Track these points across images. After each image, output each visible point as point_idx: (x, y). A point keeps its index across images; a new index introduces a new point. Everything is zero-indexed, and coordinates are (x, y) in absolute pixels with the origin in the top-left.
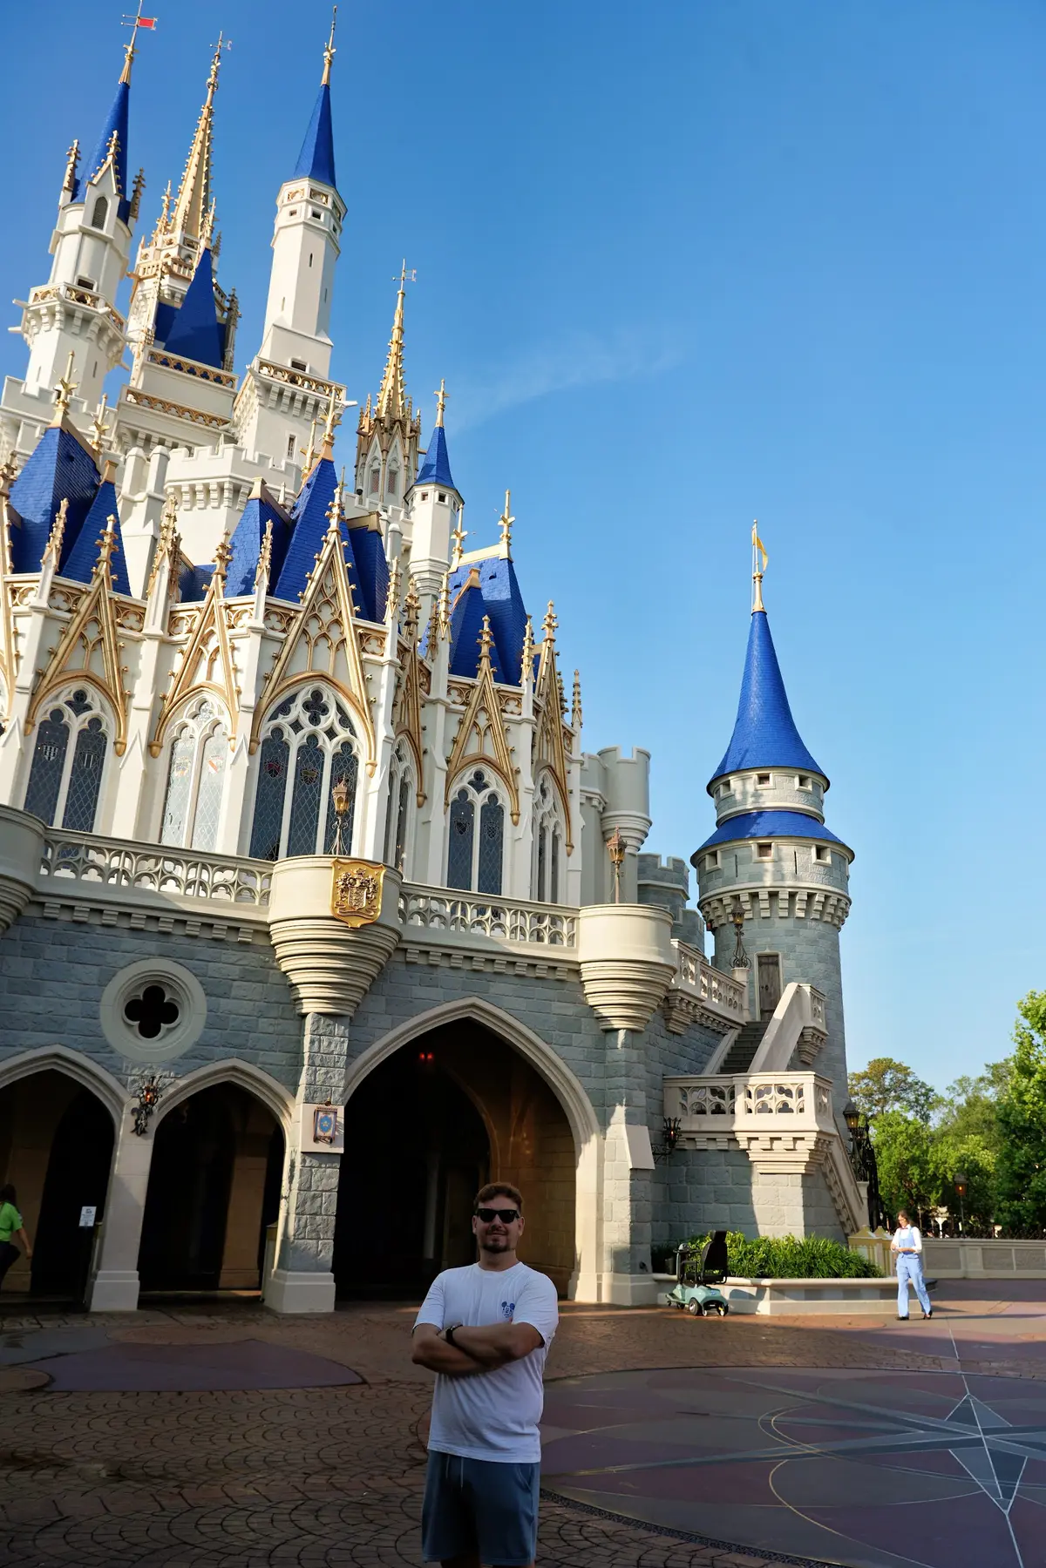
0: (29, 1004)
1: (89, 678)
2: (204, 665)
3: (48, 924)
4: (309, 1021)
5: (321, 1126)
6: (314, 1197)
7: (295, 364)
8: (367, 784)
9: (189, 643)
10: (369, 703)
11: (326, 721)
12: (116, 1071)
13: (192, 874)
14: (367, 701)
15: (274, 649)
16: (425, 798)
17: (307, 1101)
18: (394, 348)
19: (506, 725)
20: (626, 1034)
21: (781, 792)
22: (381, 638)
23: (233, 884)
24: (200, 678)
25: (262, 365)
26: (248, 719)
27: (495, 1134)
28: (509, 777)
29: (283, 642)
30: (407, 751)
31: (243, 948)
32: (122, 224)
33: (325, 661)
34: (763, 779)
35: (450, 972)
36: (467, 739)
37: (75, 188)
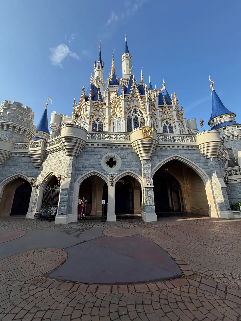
0: (88, 163)
1: (98, 115)
2: (116, 109)
3: (90, 148)
4: (142, 161)
5: (148, 182)
6: (149, 197)
7: (127, 78)
8: (147, 122)
9: (113, 107)
10: (145, 109)
11: (137, 114)
12: (106, 174)
13: (115, 136)
14: (144, 108)
15: (127, 103)
16: (158, 126)
17: (144, 177)
18: (142, 78)
19: (171, 112)
20: (213, 159)
21: (226, 118)
22: (145, 98)
23: (123, 137)
24: (116, 111)
25: (123, 79)
26: (123, 114)
27: (181, 184)
28: (173, 120)
29: (128, 101)
30: (153, 118)
31: (127, 149)
32: (102, 68)
33: (136, 103)
34: (221, 117)
35: (170, 150)
36: (164, 116)
37: (96, 66)
